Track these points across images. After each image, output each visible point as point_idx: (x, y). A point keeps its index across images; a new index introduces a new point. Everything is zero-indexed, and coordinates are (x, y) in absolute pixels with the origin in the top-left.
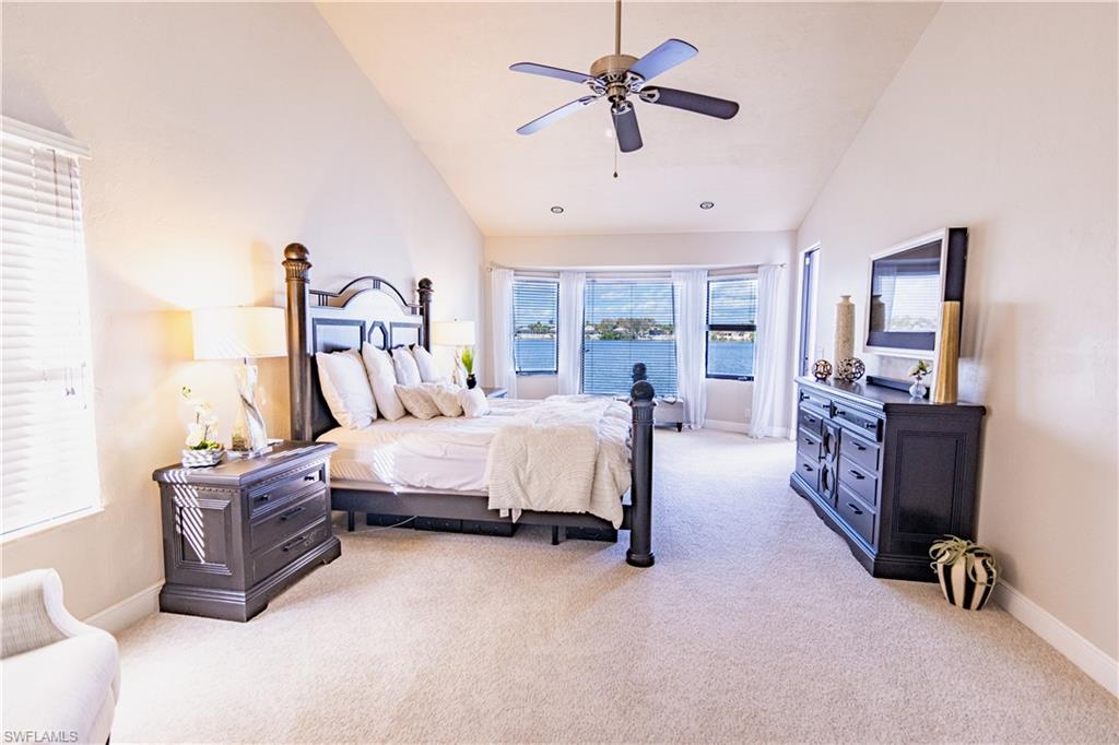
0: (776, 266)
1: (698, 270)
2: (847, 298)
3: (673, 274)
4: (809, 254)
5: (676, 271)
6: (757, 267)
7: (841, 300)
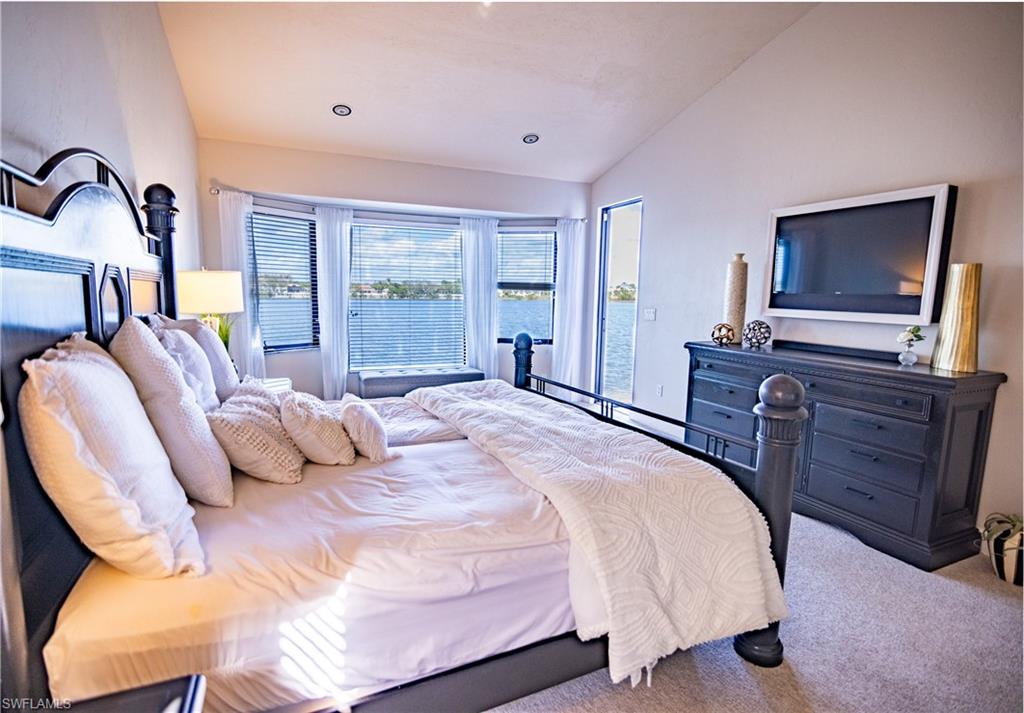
0: (577, 220)
1: (489, 218)
2: (741, 256)
3: (461, 221)
4: (606, 210)
5: (465, 217)
6: (556, 219)
7: (735, 258)
